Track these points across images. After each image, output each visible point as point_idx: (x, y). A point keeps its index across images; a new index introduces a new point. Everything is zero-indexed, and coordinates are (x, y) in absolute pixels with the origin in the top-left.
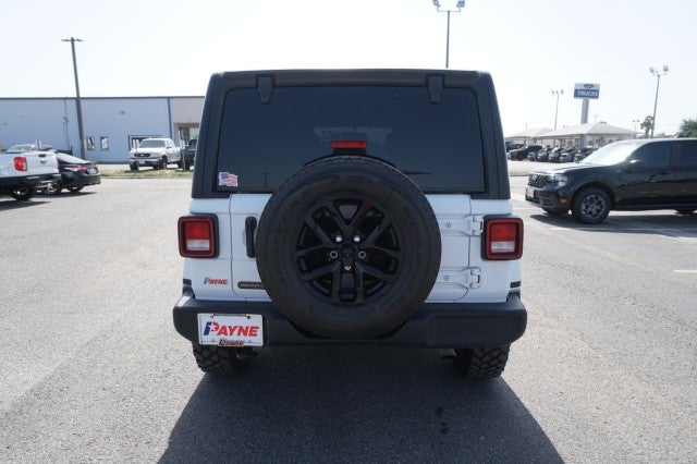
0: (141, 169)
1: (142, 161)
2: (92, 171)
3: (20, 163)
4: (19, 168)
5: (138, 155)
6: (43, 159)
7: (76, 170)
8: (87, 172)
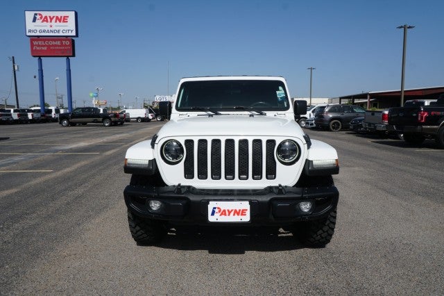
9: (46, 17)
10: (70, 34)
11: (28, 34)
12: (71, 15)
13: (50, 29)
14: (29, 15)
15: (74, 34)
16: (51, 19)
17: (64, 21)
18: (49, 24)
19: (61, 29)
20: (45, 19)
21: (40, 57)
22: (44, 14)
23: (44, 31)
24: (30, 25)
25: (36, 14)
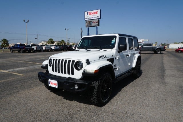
9: (91, 13)
10: (98, 18)
11: (85, 20)
12: (99, 11)
13: (92, 17)
14: (86, 13)
15: (99, 18)
16: (92, 13)
17: (96, 14)
18: (91, 15)
19: (95, 16)
20: (90, 14)
21: (88, 27)
22: (90, 12)
23: (90, 18)
24: (86, 16)
25: (88, 12)
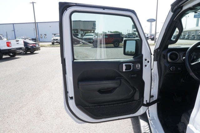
0: (55, 44)
1: (55, 42)
2: (37, 46)
3: (8, 44)
4: (8, 46)
5: (54, 40)
6: (18, 42)
7: (31, 45)
8: (35, 46)
